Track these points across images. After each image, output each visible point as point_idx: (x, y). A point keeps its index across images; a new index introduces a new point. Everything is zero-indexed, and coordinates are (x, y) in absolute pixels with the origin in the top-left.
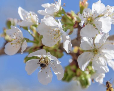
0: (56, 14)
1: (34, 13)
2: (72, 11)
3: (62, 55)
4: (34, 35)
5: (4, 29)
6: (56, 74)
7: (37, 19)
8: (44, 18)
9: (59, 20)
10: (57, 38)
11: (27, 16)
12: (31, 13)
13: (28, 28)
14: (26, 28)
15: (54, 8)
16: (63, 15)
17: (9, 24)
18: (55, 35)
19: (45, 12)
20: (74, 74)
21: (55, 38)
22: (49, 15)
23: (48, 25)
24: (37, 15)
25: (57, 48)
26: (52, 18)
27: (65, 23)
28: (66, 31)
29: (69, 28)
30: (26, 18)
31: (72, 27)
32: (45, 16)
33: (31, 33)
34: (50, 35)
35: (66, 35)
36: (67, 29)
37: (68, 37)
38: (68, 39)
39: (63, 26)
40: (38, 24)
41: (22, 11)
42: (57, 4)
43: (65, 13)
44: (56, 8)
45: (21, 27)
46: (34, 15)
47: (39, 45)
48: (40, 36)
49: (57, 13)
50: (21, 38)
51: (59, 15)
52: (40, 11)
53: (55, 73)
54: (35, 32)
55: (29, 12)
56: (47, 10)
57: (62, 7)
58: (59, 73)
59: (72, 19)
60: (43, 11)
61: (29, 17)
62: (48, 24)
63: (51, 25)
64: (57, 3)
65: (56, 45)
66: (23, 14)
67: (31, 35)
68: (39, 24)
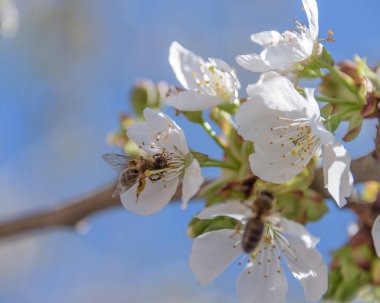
0: (301, 68)
1: (224, 64)
2: (358, 58)
3: (323, 212)
4: (224, 142)
5: (124, 117)
6: (301, 276)
7: (234, 86)
8: (260, 82)
9: (307, 90)
10: (304, 155)
11: (201, 76)
12: (213, 63)
13: (205, 116)
14: (196, 117)
15: (294, 49)
16: (323, 72)
17: (140, 99)
18: (295, 143)
19: (262, 61)
20: (364, 275)
21: (293, 153)
22: (276, 70)
23: (271, 107)
24: (233, 73)
25: (304, 188)
26: (284, 83)
27: (333, 100)
28: (333, 128)
29: (348, 119)
30: (198, 81)
31: (356, 114)
32: (263, 76)
33: (213, 133)
34: (278, 141)
35: (335, 145)
36: (339, 121)
37: (340, 151)
38: (340, 159)
39: (323, 112)
40: (237, 102)
41: (182, 55)
42: (304, 34)
43: (332, 64)
44: (298, 47)
45: (178, 112)
46: (223, 71)
47: (242, 176)
48: (244, 145)
49: (302, 63)
50: (181, 153)
51: (313, 72)
52: (244, 59)
53: (295, 275)
54: (227, 131)
55: (206, 60)
56: (267, 55)
57: (321, 46)
58: (311, 273)
59: (359, 85)
60: (256, 57)
61: (206, 78)
62: (271, 102)
63: (282, 108)
64: (305, 29)
65: (299, 175)
66: (187, 68)
67: (216, 139)
68: (243, 100)
